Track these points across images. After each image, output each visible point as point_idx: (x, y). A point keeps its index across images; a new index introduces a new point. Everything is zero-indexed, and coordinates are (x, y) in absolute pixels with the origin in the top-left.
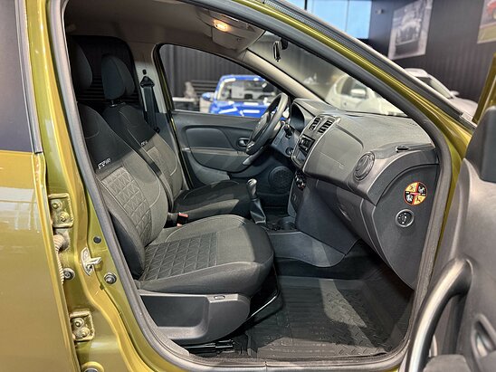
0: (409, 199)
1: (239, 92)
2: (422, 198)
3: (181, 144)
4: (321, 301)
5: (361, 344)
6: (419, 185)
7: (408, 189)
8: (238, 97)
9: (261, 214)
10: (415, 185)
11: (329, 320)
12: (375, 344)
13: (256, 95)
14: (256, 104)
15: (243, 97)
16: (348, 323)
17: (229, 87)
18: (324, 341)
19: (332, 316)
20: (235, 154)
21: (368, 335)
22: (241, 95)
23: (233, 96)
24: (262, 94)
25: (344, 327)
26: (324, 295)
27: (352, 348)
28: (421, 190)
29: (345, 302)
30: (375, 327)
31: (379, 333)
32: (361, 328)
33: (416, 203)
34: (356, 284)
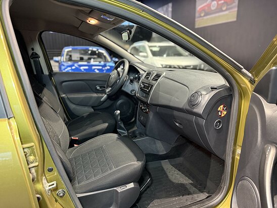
0: (220, 114)
1: (76, 56)
2: (225, 113)
3: (60, 93)
4: (165, 173)
5: (195, 193)
6: (224, 106)
7: (219, 109)
8: (76, 59)
9: (124, 130)
10: (222, 106)
11: (173, 183)
12: (201, 191)
13: (86, 57)
14: (86, 63)
15: (79, 59)
16: (183, 183)
17: (70, 54)
18: (176, 196)
19: (174, 181)
20: (95, 95)
21: (195, 187)
22: (78, 58)
23: (73, 59)
24: (90, 56)
25: (182, 185)
26: (165, 169)
27: (190, 196)
28: (225, 109)
29: (177, 172)
30: (197, 182)
31: (201, 185)
32: (191, 184)
33: (223, 115)
34: (179, 160)
